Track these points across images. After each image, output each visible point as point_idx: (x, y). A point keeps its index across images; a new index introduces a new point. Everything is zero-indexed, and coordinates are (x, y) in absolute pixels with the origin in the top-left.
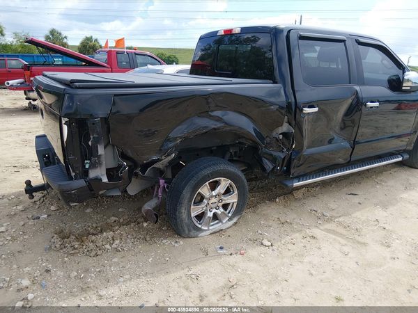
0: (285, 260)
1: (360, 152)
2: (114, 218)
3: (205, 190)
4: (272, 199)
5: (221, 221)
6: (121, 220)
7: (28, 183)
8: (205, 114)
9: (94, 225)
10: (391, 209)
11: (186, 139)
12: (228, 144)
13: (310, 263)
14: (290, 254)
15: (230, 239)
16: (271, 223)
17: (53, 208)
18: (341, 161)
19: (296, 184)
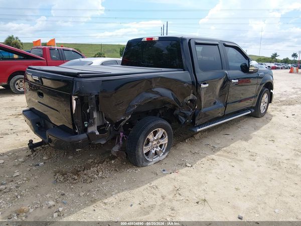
0: (202, 173)
1: (230, 109)
2: (91, 160)
3: (150, 137)
4: (183, 140)
5: (159, 156)
6: (96, 161)
7: (31, 141)
8: (149, 90)
9: (79, 166)
10: (250, 141)
11: (139, 106)
12: (158, 108)
13: (216, 173)
14: (203, 169)
15: (167, 165)
16: (187, 154)
17: (45, 158)
18: (220, 115)
19: (198, 130)
